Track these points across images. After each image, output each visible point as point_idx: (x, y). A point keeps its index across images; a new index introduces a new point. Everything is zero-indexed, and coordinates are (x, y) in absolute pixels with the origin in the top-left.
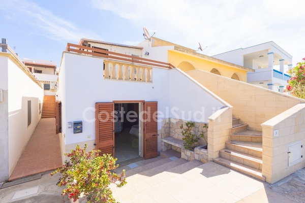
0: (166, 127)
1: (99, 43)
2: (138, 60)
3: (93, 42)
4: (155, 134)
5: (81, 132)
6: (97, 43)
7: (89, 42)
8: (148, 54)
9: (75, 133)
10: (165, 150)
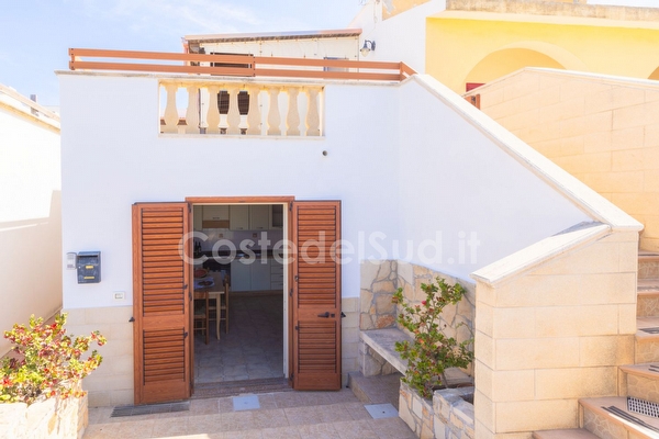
0: (380, 293)
1: (228, 41)
2: (345, 70)
3: (212, 41)
4: (331, 311)
5: (97, 279)
6: (223, 41)
7: (202, 41)
8: (373, 47)
9: (80, 281)
10: (372, 373)
